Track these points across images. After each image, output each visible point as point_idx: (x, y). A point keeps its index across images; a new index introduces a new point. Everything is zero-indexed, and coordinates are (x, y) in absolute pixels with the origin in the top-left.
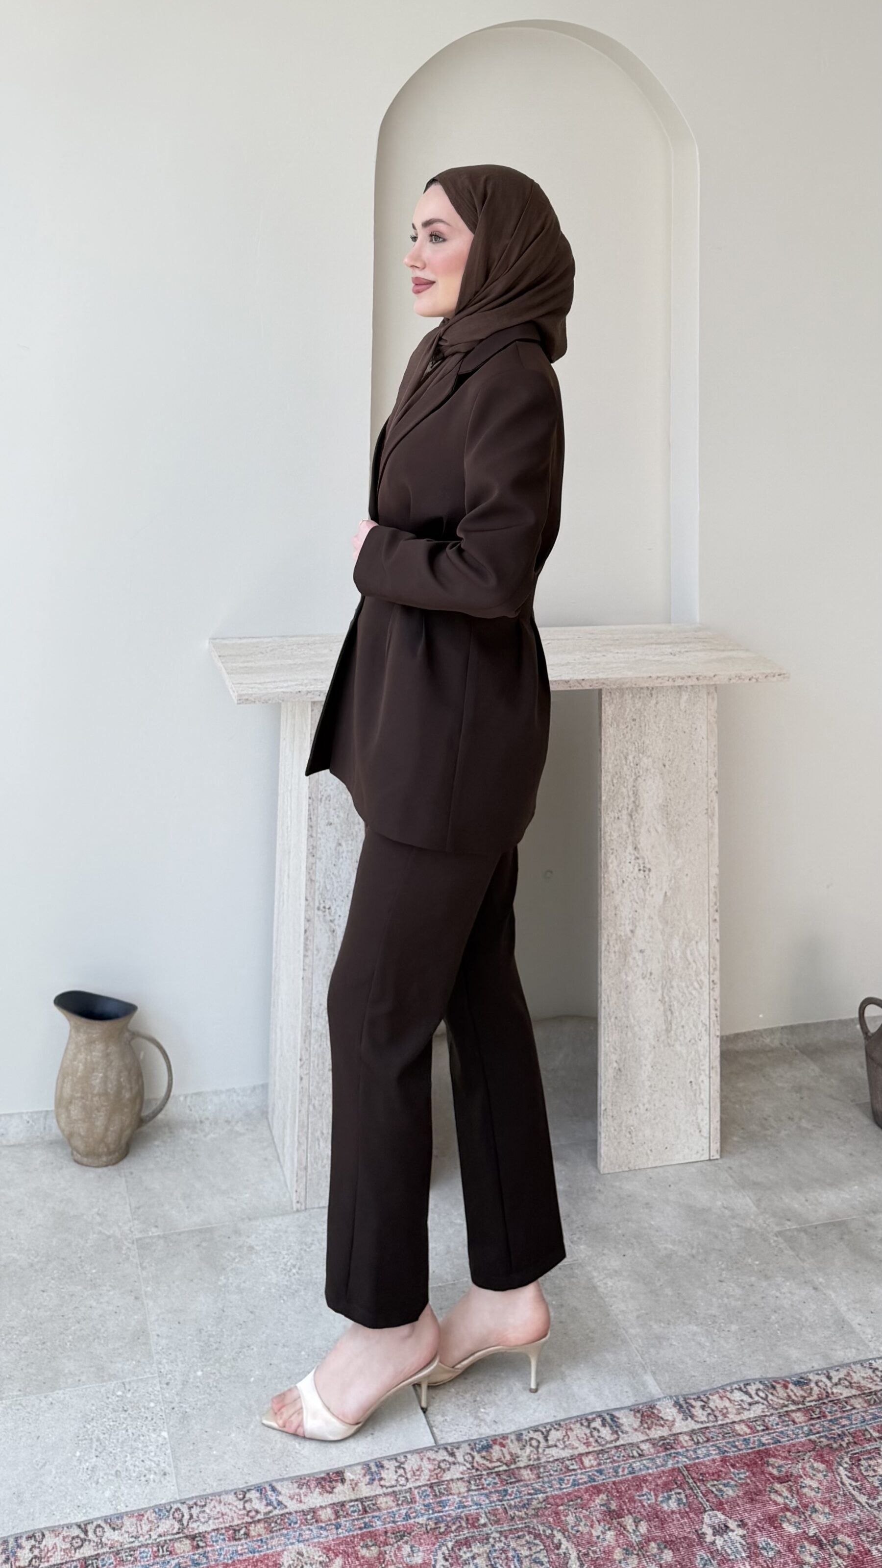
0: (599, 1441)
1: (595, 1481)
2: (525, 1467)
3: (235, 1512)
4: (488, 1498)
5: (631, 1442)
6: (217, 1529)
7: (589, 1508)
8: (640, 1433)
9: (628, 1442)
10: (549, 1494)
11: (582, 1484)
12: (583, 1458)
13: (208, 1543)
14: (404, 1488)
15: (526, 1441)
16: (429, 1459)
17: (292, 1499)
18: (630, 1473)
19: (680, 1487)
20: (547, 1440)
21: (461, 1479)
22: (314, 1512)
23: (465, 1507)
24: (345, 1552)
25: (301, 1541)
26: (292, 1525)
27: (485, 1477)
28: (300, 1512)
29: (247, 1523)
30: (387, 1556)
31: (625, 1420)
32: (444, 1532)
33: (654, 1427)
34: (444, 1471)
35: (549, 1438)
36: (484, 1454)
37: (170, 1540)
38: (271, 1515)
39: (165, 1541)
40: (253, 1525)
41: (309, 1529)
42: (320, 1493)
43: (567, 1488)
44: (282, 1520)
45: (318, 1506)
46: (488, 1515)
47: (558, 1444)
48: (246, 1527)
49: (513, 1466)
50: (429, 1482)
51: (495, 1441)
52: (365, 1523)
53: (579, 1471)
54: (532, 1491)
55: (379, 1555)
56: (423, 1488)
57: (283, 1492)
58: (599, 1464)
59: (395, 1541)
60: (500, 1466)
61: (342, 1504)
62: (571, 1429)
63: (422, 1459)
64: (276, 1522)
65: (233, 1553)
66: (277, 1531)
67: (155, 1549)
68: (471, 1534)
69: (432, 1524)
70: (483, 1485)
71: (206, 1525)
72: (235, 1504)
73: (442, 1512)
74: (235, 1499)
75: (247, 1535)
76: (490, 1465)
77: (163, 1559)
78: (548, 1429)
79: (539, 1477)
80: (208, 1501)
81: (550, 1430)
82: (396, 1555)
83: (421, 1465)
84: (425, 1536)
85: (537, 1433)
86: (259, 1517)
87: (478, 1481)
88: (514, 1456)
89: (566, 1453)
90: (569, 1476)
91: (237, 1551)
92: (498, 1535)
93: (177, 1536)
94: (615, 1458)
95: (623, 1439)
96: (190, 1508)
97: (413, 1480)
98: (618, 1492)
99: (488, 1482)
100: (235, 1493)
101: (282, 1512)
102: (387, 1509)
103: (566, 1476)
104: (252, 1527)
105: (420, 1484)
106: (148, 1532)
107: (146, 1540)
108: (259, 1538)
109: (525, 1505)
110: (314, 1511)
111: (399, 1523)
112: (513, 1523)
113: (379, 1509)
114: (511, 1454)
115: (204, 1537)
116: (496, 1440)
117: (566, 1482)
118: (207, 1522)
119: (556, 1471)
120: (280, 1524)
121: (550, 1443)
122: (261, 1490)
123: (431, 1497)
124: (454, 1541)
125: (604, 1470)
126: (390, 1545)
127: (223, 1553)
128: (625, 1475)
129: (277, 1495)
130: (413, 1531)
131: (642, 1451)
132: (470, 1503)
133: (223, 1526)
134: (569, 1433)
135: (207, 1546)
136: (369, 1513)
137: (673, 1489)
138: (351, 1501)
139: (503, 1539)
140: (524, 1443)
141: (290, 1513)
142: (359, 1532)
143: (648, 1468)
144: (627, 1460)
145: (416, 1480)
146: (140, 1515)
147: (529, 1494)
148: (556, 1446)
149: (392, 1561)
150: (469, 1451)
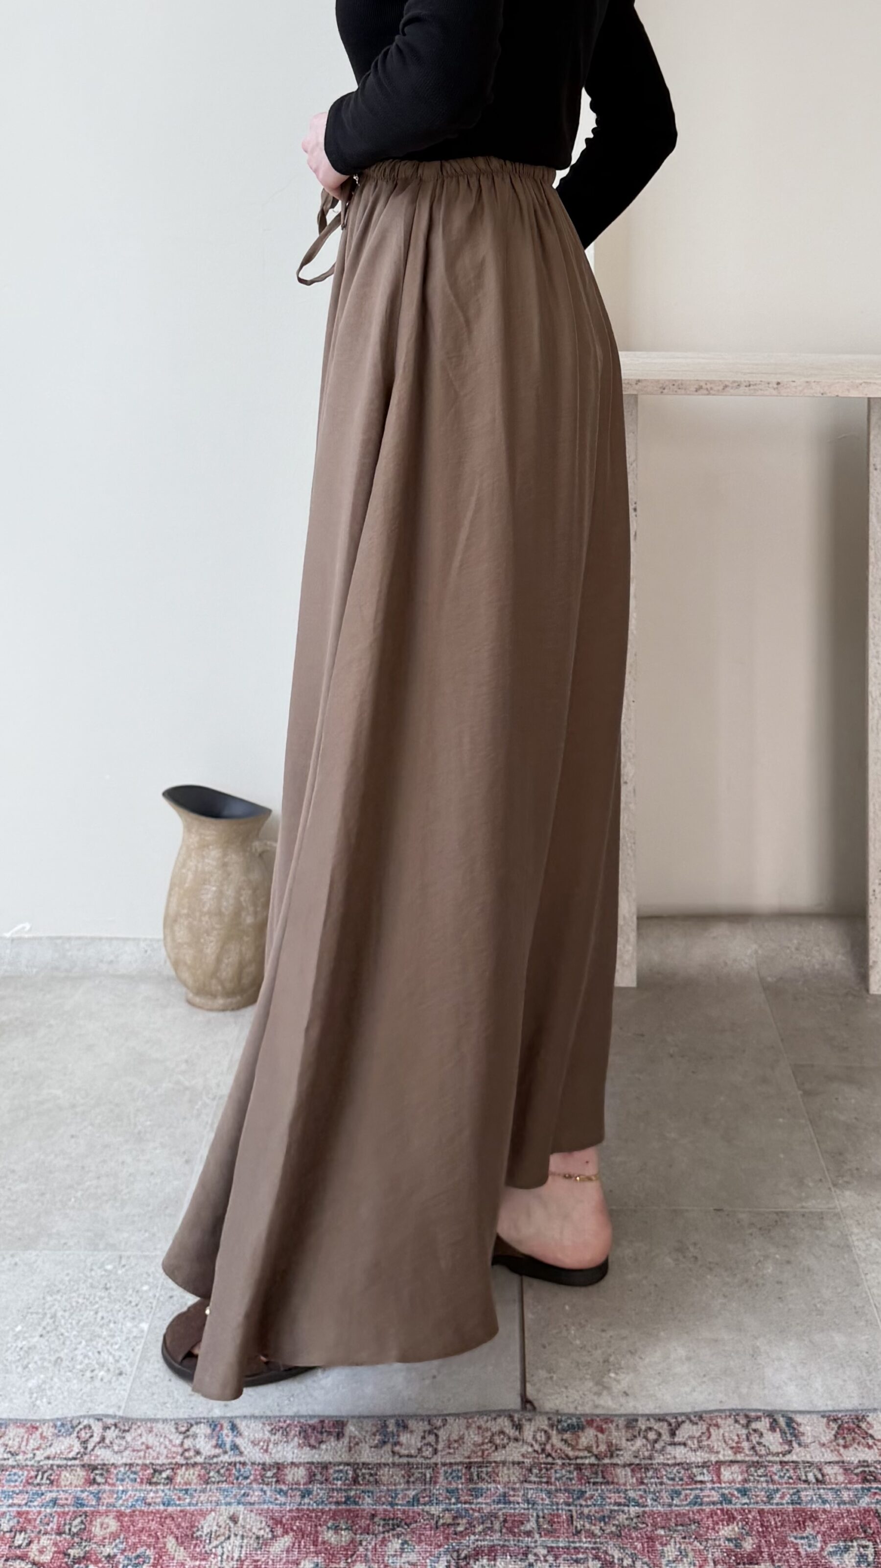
0: (758, 1448)
1: (730, 1502)
2: (624, 1466)
3: (166, 1447)
4: (549, 1497)
5: (809, 1459)
6: (131, 1465)
7: (707, 1540)
8: (829, 1451)
9: (803, 1459)
10: (647, 1509)
11: (708, 1504)
12: (722, 1470)
13: (108, 1480)
14: (428, 1461)
15: (640, 1430)
16: (479, 1428)
17: (255, 1445)
18: (792, 1504)
19: (871, 1537)
20: (673, 1434)
21: (519, 1463)
22: (278, 1469)
23: (510, 1503)
24: (301, 1530)
25: (244, 1504)
26: (241, 1478)
27: (558, 1467)
28: (259, 1464)
29: (176, 1463)
30: (361, 1549)
31: (808, 1428)
32: (461, 1532)
33: (855, 1445)
34: (496, 1448)
35: (677, 1432)
36: (567, 1436)
37: (59, 1466)
38: (215, 1460)
39: (52, 1465)
40: (184, 1468)
41: (262, 1490)
42: (299, 1444)
43: (681, 1506)
44: (228, 1470)
45: (290, 1460)
46: (541, 1520)
47: (689, 1442)
48: (173, 1469)
49: (607, 1461)
50: (467, 1460)
51: (590, 1423)
52: (348, 1498)
53: (709, 1485)
54: (623, 1501)
55: (349, 1545)
56: (455, 1467)
57: (246, 1434)
58: (746, 1481)
59: (381, 1529)
60: (586, 1457)
61: (325, 1466)
62: (717, 1426)
63: (468, 1427)
64: (218, 1472)
65: (137, 1500)
66: (214, 1483)
67: (33, 1474)
68: (501, 1543)
69: (448, 1518)
70: (549, 1478)
71: (119, 1454)
72: (171, 1438)
73: (470, 1503)
74: (174, 1430)
75: (170, 1479)
76: (571, 1454)
77: (37, 1488)
78: (680, 1419)
79: (642, 1483)
80: (134, 1427)
81: (683, 1422)
82: (375, 1549)
83: (464, 1434)
84: (428, 1533)
85: (661, 1424)
86: (199, 1459)
87: (544, 1471)
88: (614, 1448)
89: (699, 1457)
90: (691, 1490)
91: (144, 1499)
92: (545, 1552)
93: (70, 1463)
94: (776, 1478)
95: (797, 1454)
96: (106, 1428)
97: (444, 1453)
98: (762, 1526)
99: (558, 1475)
100: (176, 1424)
101: (233, 1459)
102: (388, 1484)
103: (684, 1489)
104: (181, 1472)
105: (453, 1461)
106: (33, 1450)
107: (26, 1459)
108: (184, 1487)
109: (604, 1517)
110: (279, 1467)
111: (399, 1507)
112: (576, 1539)
113: (377, 1482)
114: (610, 1445)
115: (108, 1471)
116: (592, 1421)
117: (682, 1497)
118: (121, 1452)
119: (673, 1479)
120: (222, 1476)
121: (676, 1440)
122: (216, 1426)
123: (463, 1481)
124: (472, 1546)
125: (750, 1490)
126: (373, 1534)
127: (124, 1498)
128: (782, 1504)
129: (236, 1436)
130: (416, 1522)
131: (823, 1475)
132: (520, 1500)
133: (140, 1462)
134: (712, 1430)
135: (104, 1484)
136: (361, 1485)
137: (856, 1539)
138: (340, 1464)
139: (550, 1559)
140: (636, 1433)
141: (244, 1464)
142: (333, 1507)
143: (824, 1502)
144: (794, 1483)
145: (449, 1453)
146: (34, 1427)
147: (619, 1504)
148: (685, 1444)
149: (366, 1555)
150: (546, 1428)
